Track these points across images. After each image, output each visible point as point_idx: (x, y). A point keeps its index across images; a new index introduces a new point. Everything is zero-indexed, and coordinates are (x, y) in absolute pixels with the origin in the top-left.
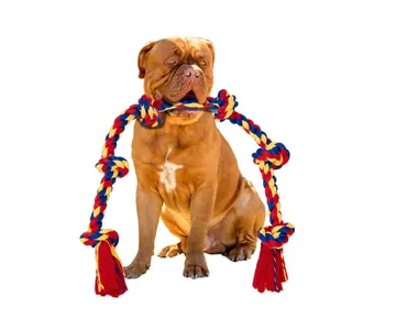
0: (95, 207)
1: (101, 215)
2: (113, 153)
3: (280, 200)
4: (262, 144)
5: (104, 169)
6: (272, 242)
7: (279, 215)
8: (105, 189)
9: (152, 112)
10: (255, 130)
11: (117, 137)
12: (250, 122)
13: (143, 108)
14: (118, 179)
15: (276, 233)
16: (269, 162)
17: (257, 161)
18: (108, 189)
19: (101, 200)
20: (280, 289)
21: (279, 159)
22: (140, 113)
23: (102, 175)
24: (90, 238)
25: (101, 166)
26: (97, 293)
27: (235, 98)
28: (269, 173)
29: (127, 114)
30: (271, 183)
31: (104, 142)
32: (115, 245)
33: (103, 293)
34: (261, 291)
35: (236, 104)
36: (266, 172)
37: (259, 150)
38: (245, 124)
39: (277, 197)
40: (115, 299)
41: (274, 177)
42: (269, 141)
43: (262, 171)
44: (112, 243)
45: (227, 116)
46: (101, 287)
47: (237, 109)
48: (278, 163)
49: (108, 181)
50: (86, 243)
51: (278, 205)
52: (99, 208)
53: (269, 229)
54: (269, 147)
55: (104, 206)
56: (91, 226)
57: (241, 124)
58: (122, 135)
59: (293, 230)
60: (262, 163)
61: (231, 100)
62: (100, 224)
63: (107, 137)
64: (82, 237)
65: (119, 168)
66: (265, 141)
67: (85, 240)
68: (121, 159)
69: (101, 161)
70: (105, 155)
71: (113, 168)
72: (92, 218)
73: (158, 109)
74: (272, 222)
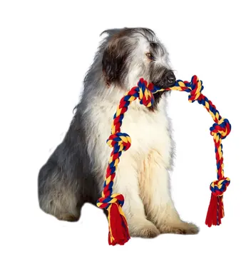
6: (218, 191)
7: (222, 172)
9: (147, 93)
10: (213, 109)
12: (210, 102)
13: (141, 90)
14: (123, 152)
16: (219, 134)
17: (213, 133)
18: (117, 161)
20: (220, 223)
22: (138, 95)
25: (111, 141)
30: (219, 149)
31: (113, 120)
32: (122, 206)
33: (114, 244)
34: (210, 226)
38: (207, 104)
41: (221, 145)
42: (220, 118)
43: (215, 141)
44: (119, 204)
45: (197, 97)
46: (112, 239)
52: (110, 177)
53: (216, 183)
54: (220, 122)
57: (204, 105)
59: (229, 182)
61: (199, 84)
63: (115, 117)
65: (124, 143)
66: (218, 118)
68: (125, 135)
70: (113, 132)
71: (120, 143)
73: (152, 91)
74: (218, 177)
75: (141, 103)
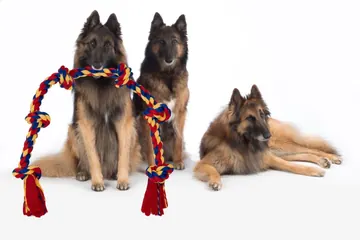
0: (24, 149)
1: (29, 156)
2: (38, 109)
4: (150, 105)
5: (31, 121)
6: (157, 178)
7: (162, 158)
8: (32, 136)
9: (69, 79)
10: (146, 94)
11: (41, 97)
13: (62, 76)
15: (159, 171)
16: (155, 118)
17: (147, 117)
18: (35, 136)
19: (29, 144)
20: (162, 213)
21: (163, 116)
22: (59, 80)
23: (30, 125)
24: (20, 173)
25: (30, 118)
26: (25, 214)
27: (131, 70)
28: (155, 126)
29: (49, 80)
30: (157, 134)
31: (31, 100)
32: (39, 178)
33: (29, 214)
34: (148, 214)
35: (132, 74)
36: (153, 125)
38: (138, 89)
39: (161, 144)
40: (37, 218)
42: (156, 103)
43: (150, 125)
44: (36, 176)
45: (125, 82)
46: (27, 209)
49: (34, 130)
50: (17, 177)
51: (161, 151)
52: (27, 150)
53: (155, 168)
54: (156, 107)
55: (31, 149)
56: (21, 163)
57: (135, 89)
58: (45, 96)
59: (173, 169)
60: (151, 118)
61: (127, 71)
62: (28, 162)
63: (34, 97)
64: (14, 171)
65: (42, 121)
66: (153, 102)
67: (16, 174)
68: (44, 114)
69: (29, 115)
70: (33, 110)
71: (38, 120)
72: (22, 157)
73: (73, 77)
74: (157, 163)
75: (62, 86)
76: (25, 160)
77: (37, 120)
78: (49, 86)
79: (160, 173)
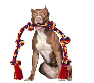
0: (14, 54)
1: (16, 56)
2: (20, 39)
3: (67, 53)
4: (63, 37)
5: (17, 43)
8: (17, 49)
11: (21, 34)
15: (66, 62)
19: (16, 52)
21: (67, 41)
23: (17, 45)
26: (15, 78)
27: (55, 23)
28: (65, 45)
29: (24, 27)
35: (55, 25)
36: (64, 45)
37: (62, 39)
39: (67, 52)
40: (20, 80)
47: (56, 27)
48: (67, 42)
49: (18, 47)
50: (12, 64)
51: (67, 55)
55: (17, 54)
56: (13, 59)
58: (22, 33)
60: (63, 42)
62: (16, 59)
64: (10, 62)
69: (16, 41)
72: (14, 57)
76: (15, 58)
77: (19, 43)
78: (24, 30)
79: (66, 63)
